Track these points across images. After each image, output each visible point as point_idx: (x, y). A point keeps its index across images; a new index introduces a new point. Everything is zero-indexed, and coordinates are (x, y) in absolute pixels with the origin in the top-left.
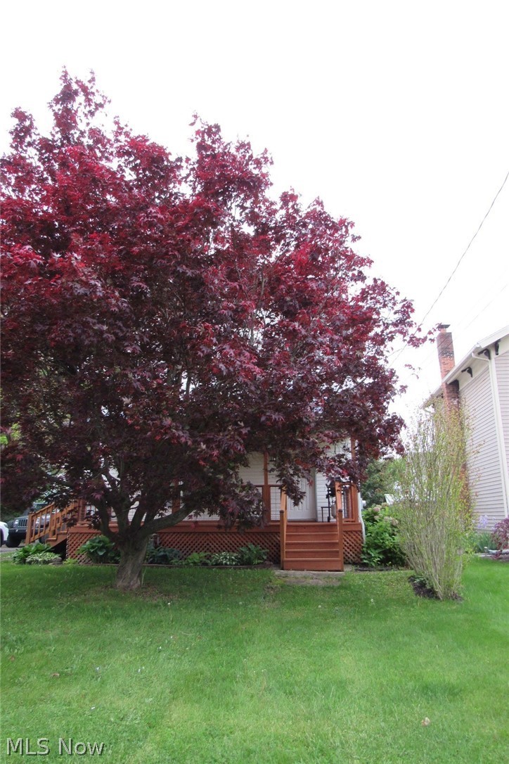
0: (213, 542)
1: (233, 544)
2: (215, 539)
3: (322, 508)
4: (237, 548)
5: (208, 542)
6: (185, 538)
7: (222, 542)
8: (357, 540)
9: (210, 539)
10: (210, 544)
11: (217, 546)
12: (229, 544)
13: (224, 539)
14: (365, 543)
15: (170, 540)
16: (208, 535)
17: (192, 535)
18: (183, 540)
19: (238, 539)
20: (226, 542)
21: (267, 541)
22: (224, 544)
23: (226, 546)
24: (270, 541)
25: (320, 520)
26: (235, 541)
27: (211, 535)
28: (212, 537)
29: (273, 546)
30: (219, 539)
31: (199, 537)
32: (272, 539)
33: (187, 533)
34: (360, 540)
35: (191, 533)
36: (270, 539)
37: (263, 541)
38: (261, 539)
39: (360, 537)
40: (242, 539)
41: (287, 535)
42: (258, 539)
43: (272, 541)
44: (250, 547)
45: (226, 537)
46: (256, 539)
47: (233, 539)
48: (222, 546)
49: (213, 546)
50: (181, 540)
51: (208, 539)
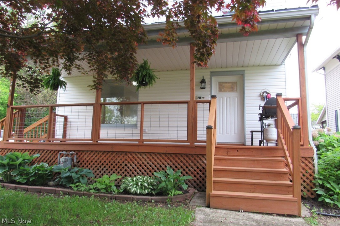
0: (131, 162)
1: (153, 166)
2: (134, 160)
3: (252, 132)
4: (155, 174)
5: (126, 162)
6: (103, 157)
7: (141, 162)
8: (307, 168)
9: (129, 159)
10: (129, 165)
11: (136, 167)
12: (148, 166)
13: (143, 160)
14: (316, 172)
15: (88, 159)
16: (126, 154)
17: (110, 154)
18: (101, 159)
19: (158, 161)
20: (146, 163)
21: (192, 164)
22: (143, 165)
23: (146, 168)
24: (195, 165)
25: (248, 143)
26: (156, 163)
27: (129, 155)
28: (131, 157)
29: (198, 170)
30: (138, 160)
31: (117, 157)
32: (198, 162)
33: (105, 152)
34: (310, 169)
35: (109, 152)
36: (195, 162)
37: (187, 164)
38: (184, 161)
39: (310, 165)
40: (163, 161)
41: (215, 159)
42: (182, 162)
43: (198, 165)
44: (168, 172)
45: (145, 157)
46: (179, 161)
47: (153, 160)
48: (141, 168)
49: (131, 167)
50: (98, 159)
51: (126, 160)
